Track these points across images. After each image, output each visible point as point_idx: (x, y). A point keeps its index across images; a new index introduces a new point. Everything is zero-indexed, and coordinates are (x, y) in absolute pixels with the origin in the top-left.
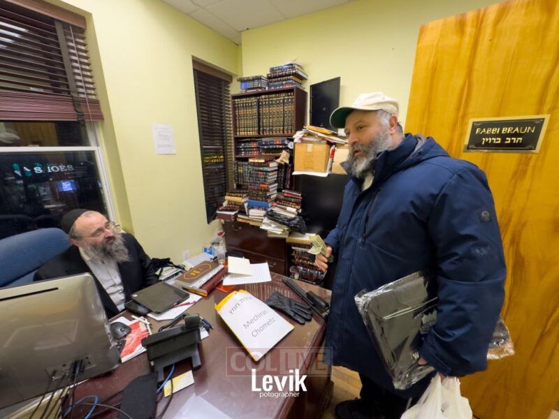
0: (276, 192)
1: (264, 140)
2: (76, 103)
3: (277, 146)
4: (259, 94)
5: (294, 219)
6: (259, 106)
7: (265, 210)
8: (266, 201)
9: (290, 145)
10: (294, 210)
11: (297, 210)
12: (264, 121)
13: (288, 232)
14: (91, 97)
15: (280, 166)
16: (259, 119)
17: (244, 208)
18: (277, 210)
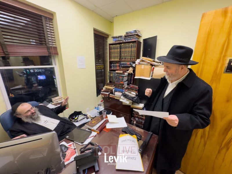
0: (127, 85)
1: (122, 62)
2: (48, 48)
3: (128, 65)
4: (121, 43)
5: (135, 97)
6: (120, 48)
7: (122, 93)
8: (122, 89)
9: (134, 65)
10: (135, 93)
11: (136, 93)
12: (123, 55)
13: (132, 103)
14: (54, 46)
15: (129, 74)
16: (120, 54)
17: (112, 91)
18: (127, 93)
